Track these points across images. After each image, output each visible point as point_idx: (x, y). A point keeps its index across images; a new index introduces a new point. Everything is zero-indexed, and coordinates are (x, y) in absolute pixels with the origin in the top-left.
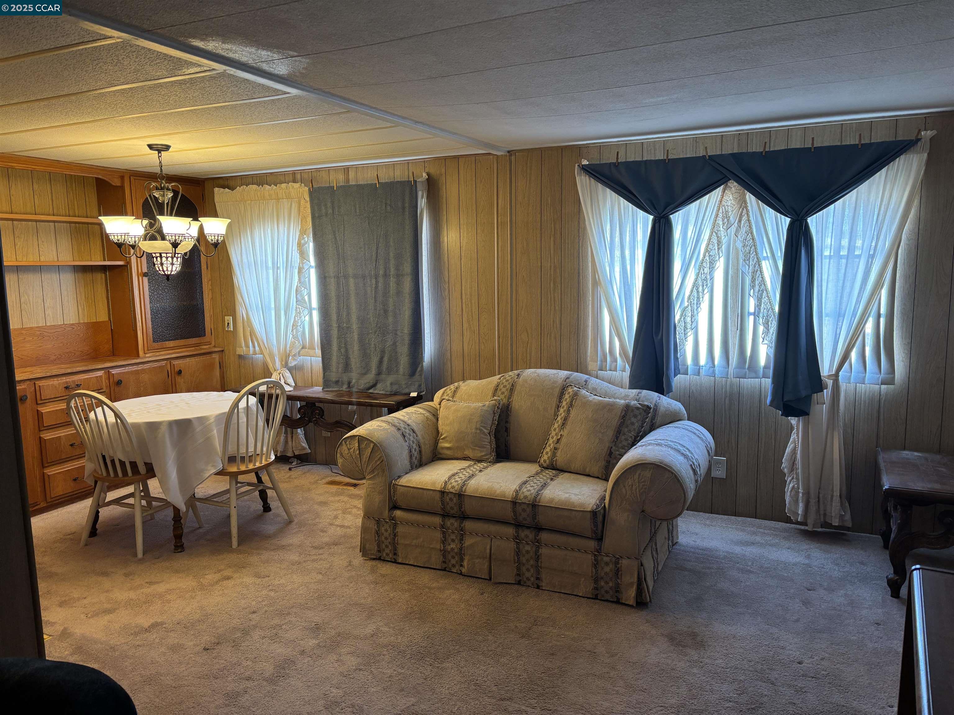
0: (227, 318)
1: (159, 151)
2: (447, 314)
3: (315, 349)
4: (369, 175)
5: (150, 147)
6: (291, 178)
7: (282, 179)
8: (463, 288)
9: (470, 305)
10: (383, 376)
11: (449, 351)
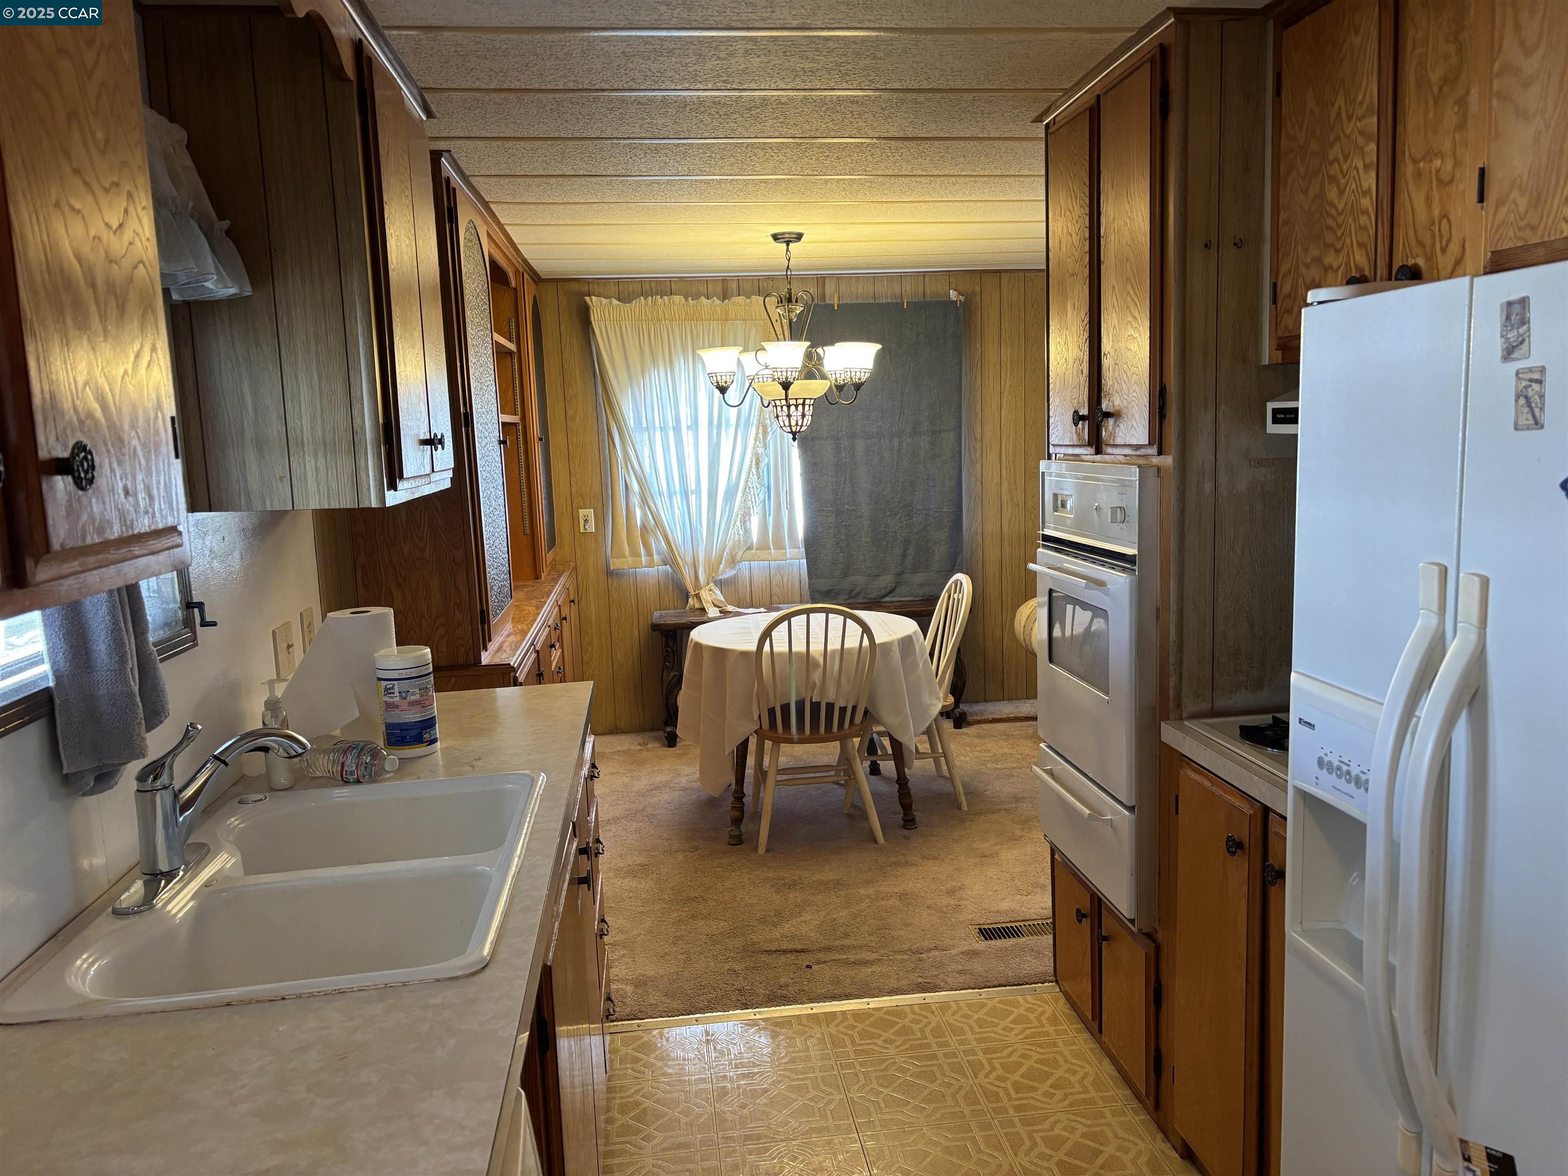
0: (582, 512)
1: (788, 243)
2: (979, 484)
3: (770, 549)
4: (860, 290)
5: (776, 237)
6: (719, 289)
7: (703, 288)
8: (1003, 447)
9: (1012, 469)
10: (907, 576)
11: (980, 535)
